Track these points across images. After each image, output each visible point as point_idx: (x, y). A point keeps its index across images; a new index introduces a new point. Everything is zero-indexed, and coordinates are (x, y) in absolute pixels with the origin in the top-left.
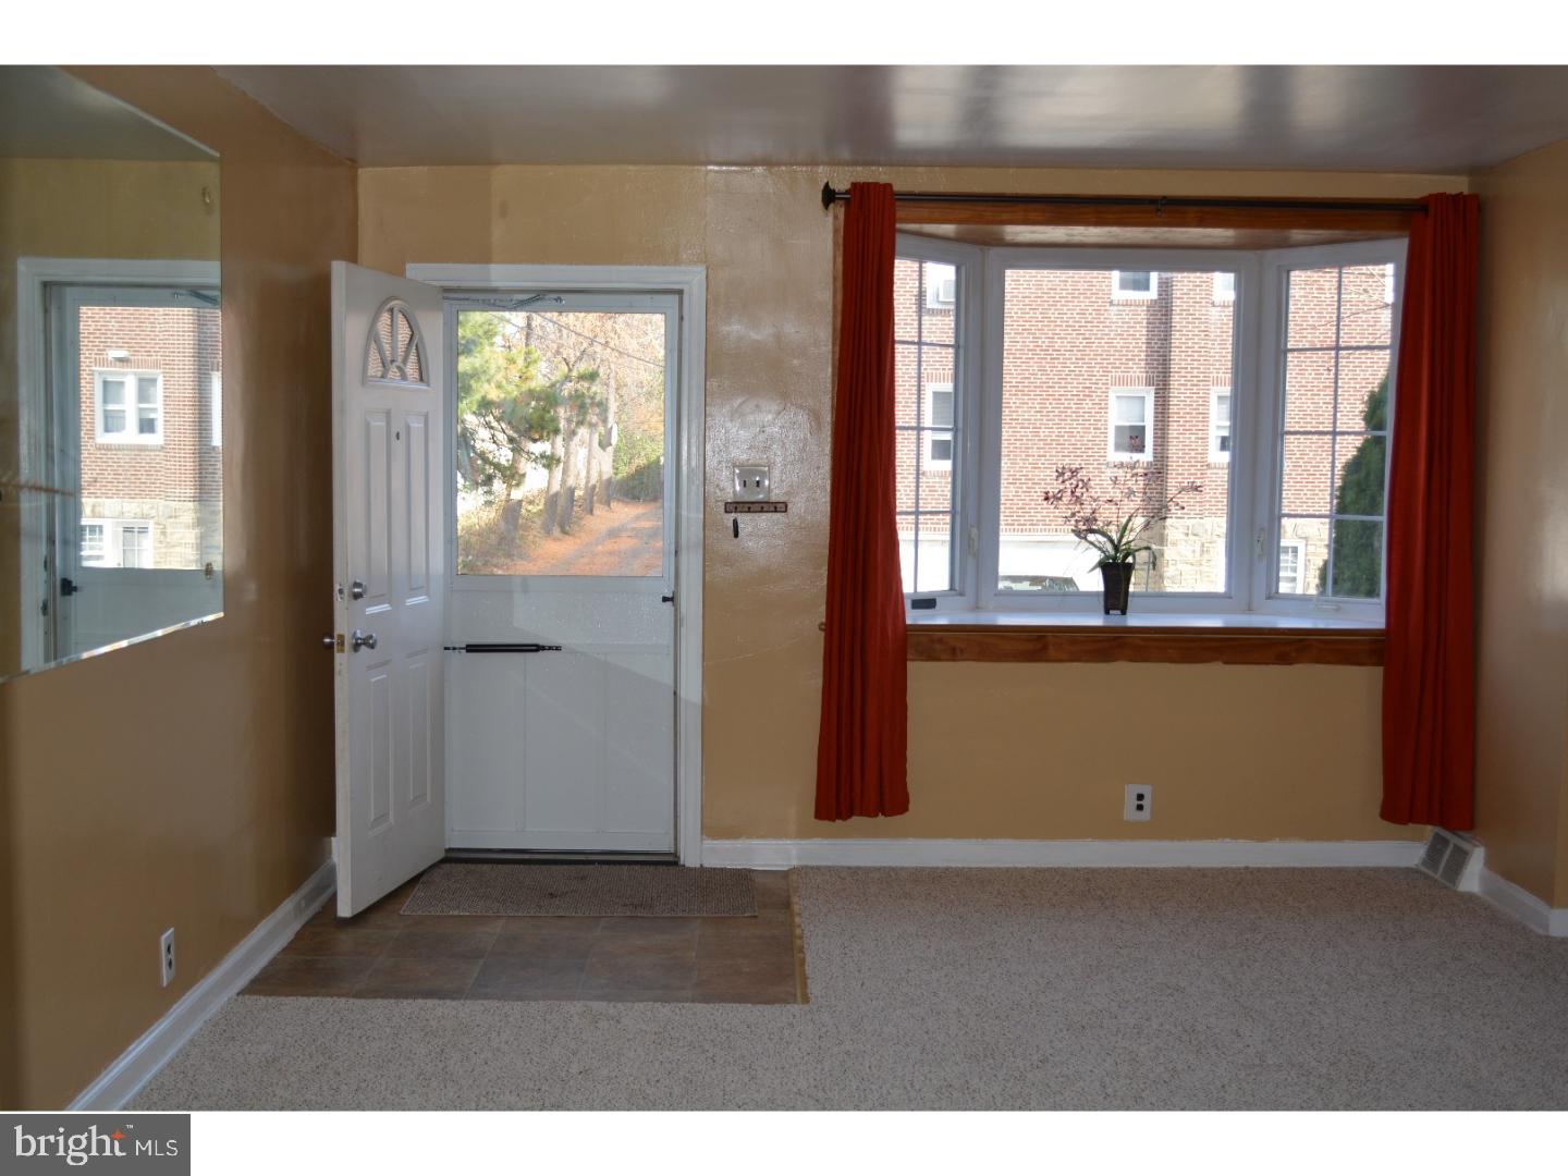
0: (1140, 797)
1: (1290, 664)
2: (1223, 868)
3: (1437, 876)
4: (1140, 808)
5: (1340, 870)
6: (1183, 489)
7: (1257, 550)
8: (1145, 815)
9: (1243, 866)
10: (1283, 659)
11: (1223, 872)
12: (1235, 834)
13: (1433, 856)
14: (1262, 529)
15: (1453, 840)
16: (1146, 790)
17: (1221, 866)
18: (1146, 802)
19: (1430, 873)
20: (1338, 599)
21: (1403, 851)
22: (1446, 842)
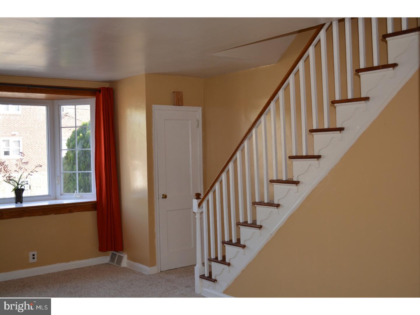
0: (34, 255)
1: (72, 213)
2: (59, 272)
3: (115, 264)
4: (34, 258)
5: (90, 267)
6: (37, 167)
7: (57, 182)
8: (35, 260)
9: (64, 270)
10: (70, 211)
11: (59, 273)
12: (60, 261)
13: (112, 259)
14: (58, 176)
15: (118, 254)
16: (35, 253)
17: (58, 271)
18: (35, 257)
19: (113, 264)
20: (80, 194)
21: (105, 259)
22: (116, 255)
